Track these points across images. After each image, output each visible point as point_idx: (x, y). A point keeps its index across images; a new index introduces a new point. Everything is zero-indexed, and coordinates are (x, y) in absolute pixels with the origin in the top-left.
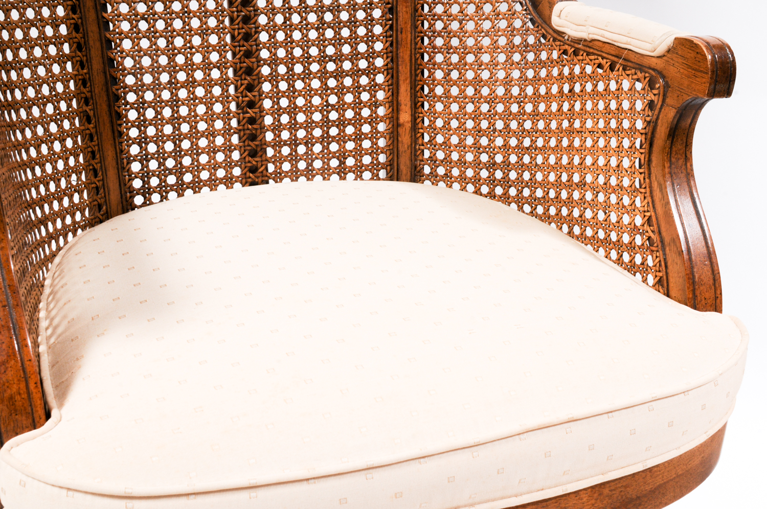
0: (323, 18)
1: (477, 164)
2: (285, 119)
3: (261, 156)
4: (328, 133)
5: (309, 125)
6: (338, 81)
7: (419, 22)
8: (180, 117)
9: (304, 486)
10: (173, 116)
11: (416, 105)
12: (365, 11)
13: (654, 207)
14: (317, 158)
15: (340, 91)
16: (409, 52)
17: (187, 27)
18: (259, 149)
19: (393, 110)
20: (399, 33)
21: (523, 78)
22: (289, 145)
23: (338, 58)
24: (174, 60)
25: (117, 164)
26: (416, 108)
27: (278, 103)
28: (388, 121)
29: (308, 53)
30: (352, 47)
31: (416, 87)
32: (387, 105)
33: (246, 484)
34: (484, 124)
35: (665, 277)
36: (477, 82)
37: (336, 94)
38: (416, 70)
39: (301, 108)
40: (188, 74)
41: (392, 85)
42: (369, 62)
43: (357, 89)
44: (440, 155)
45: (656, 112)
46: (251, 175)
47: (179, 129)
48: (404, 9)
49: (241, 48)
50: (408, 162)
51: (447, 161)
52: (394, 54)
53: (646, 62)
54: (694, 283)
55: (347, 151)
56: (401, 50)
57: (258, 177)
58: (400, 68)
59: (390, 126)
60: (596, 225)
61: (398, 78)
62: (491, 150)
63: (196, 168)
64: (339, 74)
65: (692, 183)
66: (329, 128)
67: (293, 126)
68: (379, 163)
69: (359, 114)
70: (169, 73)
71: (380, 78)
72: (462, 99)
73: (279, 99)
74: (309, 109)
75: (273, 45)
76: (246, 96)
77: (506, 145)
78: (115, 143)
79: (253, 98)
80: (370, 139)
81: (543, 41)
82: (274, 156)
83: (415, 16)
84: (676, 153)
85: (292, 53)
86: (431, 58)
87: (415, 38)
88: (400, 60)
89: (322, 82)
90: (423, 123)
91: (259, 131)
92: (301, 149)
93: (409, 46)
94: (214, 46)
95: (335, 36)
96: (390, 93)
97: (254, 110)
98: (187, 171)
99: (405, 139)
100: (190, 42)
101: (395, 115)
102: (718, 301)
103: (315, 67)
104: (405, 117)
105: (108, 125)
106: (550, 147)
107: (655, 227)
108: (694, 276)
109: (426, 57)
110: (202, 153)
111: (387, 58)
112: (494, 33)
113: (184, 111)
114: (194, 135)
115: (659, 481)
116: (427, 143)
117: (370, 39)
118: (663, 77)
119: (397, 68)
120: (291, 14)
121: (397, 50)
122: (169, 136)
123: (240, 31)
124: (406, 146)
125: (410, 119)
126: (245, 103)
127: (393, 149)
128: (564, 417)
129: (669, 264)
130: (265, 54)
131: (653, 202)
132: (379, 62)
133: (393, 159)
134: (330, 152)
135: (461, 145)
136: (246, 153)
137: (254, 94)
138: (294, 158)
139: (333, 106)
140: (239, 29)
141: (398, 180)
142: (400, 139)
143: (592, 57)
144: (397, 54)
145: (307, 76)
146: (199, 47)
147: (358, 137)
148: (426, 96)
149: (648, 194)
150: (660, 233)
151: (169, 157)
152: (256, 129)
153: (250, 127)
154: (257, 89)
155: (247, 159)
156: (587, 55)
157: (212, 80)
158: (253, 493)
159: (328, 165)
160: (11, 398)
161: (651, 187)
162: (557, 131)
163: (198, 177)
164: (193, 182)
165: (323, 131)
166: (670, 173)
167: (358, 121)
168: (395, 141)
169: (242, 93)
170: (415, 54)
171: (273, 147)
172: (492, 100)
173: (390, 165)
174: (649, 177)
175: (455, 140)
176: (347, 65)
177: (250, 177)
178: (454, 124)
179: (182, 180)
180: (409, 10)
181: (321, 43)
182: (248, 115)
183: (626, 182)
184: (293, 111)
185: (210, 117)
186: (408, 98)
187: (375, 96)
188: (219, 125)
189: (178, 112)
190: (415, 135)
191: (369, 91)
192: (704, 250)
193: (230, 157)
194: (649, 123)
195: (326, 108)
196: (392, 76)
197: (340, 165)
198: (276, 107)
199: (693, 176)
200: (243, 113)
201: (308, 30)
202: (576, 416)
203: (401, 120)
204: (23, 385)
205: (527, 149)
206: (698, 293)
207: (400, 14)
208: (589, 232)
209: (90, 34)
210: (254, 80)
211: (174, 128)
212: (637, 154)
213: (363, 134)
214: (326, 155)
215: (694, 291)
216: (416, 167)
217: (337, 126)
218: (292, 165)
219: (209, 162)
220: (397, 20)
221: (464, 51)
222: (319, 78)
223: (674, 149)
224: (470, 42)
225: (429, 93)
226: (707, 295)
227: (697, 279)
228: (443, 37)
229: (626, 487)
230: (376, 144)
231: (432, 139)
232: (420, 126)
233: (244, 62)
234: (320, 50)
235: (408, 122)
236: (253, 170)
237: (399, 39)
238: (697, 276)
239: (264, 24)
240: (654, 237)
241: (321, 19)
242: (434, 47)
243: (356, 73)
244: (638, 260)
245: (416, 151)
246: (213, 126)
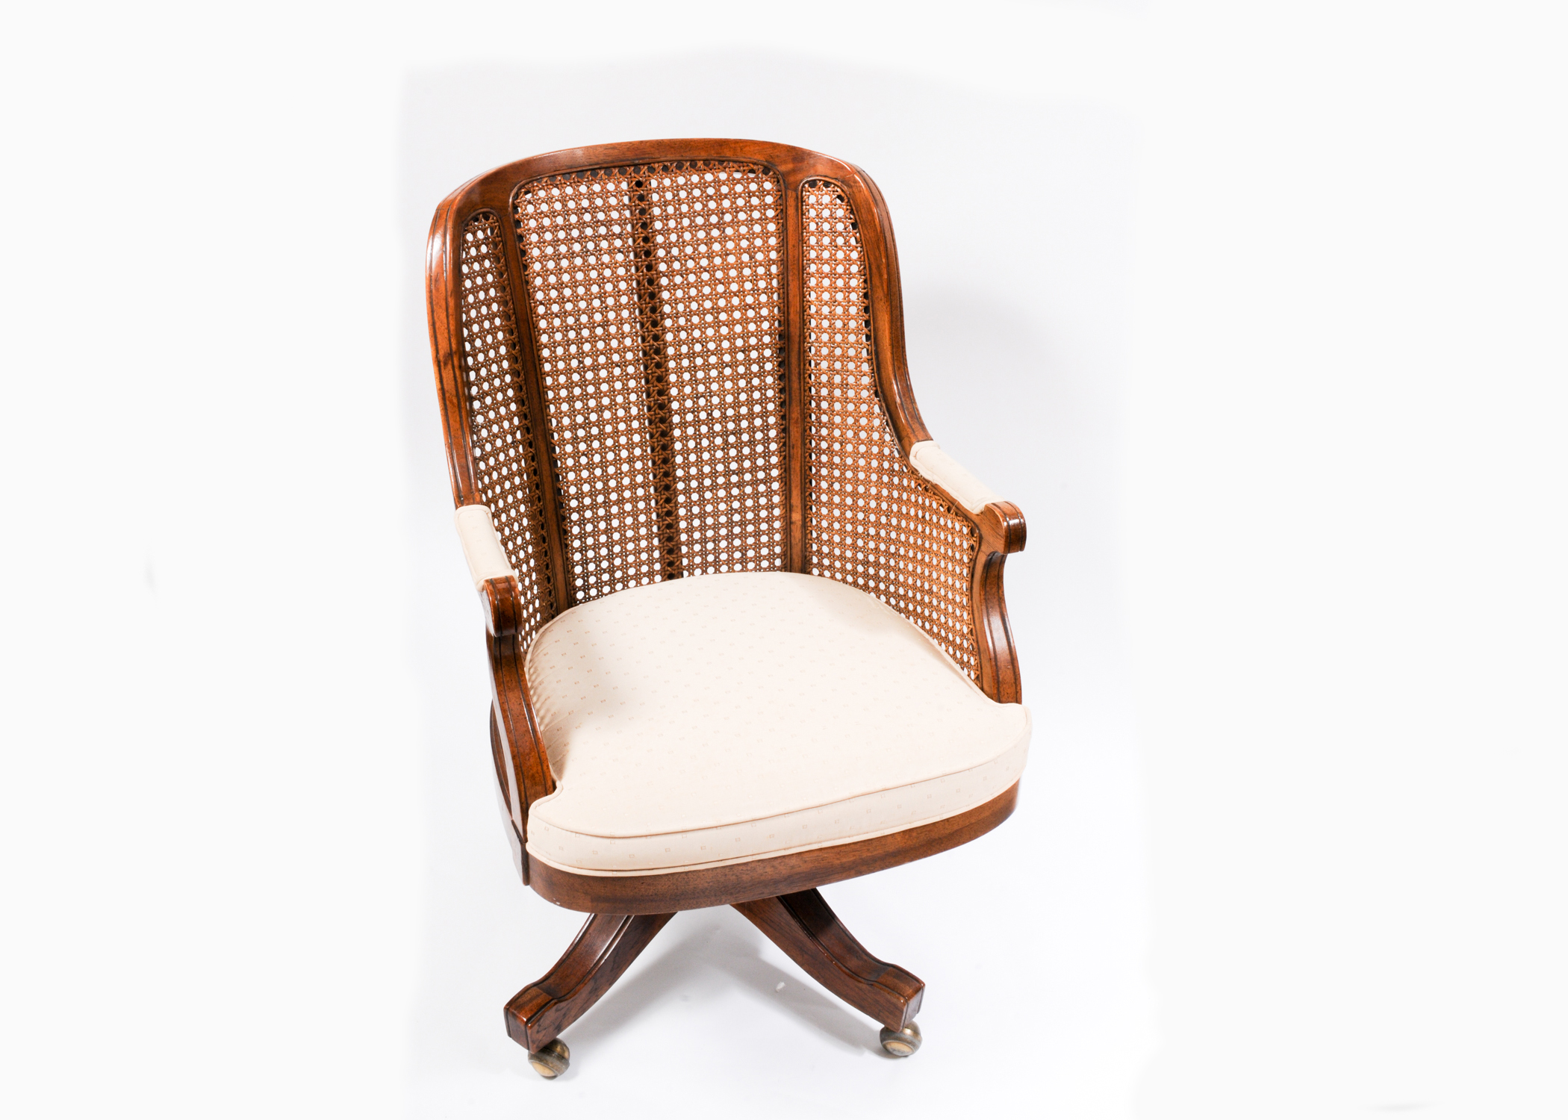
0: (727, 440)
1: (854, 560)
2: (696, 523)
3: (677, 553)
4: (732, 532)
5: (716, 527)
6: (740, 490)
7: (808, 441)
8: (613, 528)
9: (714, 831)
10: (607, 528)
11: (805, 507)
12: (762, 432)
13: (974, 623)
14: (722, 552)
15: (742, 498)
16: (799, 464)
17: (618, 458)
18: (675, 548)
19: (786, 511)
20: (791, 448)
21: (890, 497)
22: (700, 543)
23: (740, 472)
24: (607, 485)
25: (564, 569)
26: (805, 509)
27: (691, 511)
28: (782, 520)
29: (715, 469)
30: (752, 462)
31: (805, 492)
32: (781, 507)
33: (680, 830)
34: (860, 529)
35: (980, 676)
36: (855, 495)
37: (739, 500)
38: (805, 479)
39: (710, 513)
40: (619, 495)
41: (785, 490)
42: (766, 473)
43: (756, 495)
44: (825, 549)
45: (975, 554)
46: (669, 568)
47: (612, 538)
48: (795, 429)
49: (661, 470)
50: (799, 553)
51: (831, 555)
52: (787, 466)
53: (969, 515)
54: (998, 682)
55: (748, 545)
56: (793, 463)
57: (674, 570)
58: (792, 477)
59: (784, 524)
60: (940, 625)
61: (790, 485)
62: (864, 550)
63: (625, 567)
64: (740, 485)
65: (1003, 605)
66: (732, 528)
67: (703, 528)
68: (775, 554)
69: (758, 515)
70: (604, 495)
71: (775, 486)
72: (842, 506)
73: (691, 508)
74: (716, 514)
75: (686, 465)
76: (665, 507)
77: (877, 549)
78: (562, 553)
79: (670, 509)
80: (767, 534)
81: (905, 470)
82: (688, 552)
83: (804, 435)
84: (990, 584)
85: (702, 471)
86: (818, 471)
87: (804, 453)
88: (792, 470)
89: (727, 492)
90: (812, 522)
91: (675, 534)
92: (710, 546)
93: (799, 459)
94: (639, 471)
95: (737, 454)
96: (784, 497)
97: (671, 518)
98: (617, 570)
99: (797, 534)
100: (620, 469)
101: (788, 514)
102: (1018, 694)
103: (721, 480)
104: (796, 517)
105: (557, 540)
106: (909, 557)
107: (974, 637)
108: (998, 677)
109: (814, 470)
110: (630, 554)
111: (781, 469)
112: (867, 455)
113: (615, 523)
114: (624, 541)
115: (956, 827)
116: (814, 539)
117: (766, 455)
118: (979, 530)
119: (790, 476)
120: (701, 440)
121: (790, 461)
122: (603, 544)
123: (660, 457)
124: (797, 540)
125: (800, 518)
126: (664, 513)
127: (787, 542)
128: (879, 787)
129: (983, 666)
130: (680, 473)
131: (974, 618)
132: (775, 473)
133: (786, 550)
134: (734, 547)
135: (842, 544)
136: (665, 552)
137: (671, 505)
138: (704, 553)
139: (736, 510)
140: (659, 455)
141: (791, 571)
142: (792, 534)
143: (937, 497)
144: (789, 466)
145: (714, 487)
146: (627, 472)
147: (757, 534)
148: (814, 501)
149: (970, 612)
150: (977, 642)
151: (603, 560)
152: (673, 533)
153: (668, 531)
154: (674, 501)
155: (666, 556)
156: (934, 494)
157: (638, 497)
158: (684, 835)
159: (732, 557)
160: (533, 776)
161: (972, 607)
162: (914, 546)
163: (627, 573)
164: (623, 577)
165: (728, 530)
166: (985, 599)
167: (757, 521)
168: (789, 536)
169: (661, 505)
170: (805, 466)
171: (687, 545)
172: (866, 510)
173: (784, 555)
174: (972, 600)
175: (837, 539)
176: (748, 477)
177: (668, 570)
178: (837, 526)
179: (614, 577)
180: (800, 430)
181: (726, 461)
182: (666, 522)
183: (958, 599)
184: (703, 516)
185: (636, 527)
186: (799, 501)
187: (771, 500)
188: (643, 531)
189: (611, 524)
190: (805, 531)
191: (766, 496)
192: (1009, 658)
193: (652, 556)
194: (971, 560)
195: (730, 512)
196: (786, 484)
197: (742, 557)
198: (689, 514)
199: (1004, 600)
200: (663, 521)
201: (715, 451)
202: (888, 786)
203: (793, 519)
204: (540, 768)
205: (893, 554)
206: (1001, 689)
207: (792, 433)
208: (935, 629)
209: (544, 472)
210: (671, 494)
211: (608, 537)
212: (964, 581)
213: (761, 531)
214: (730, 549)
215: (998, 689)
216: (806, 557)
217: (740, 526)
218: (703, 558)
219: (636, 561)
220: (789, 438)
221: (844, 468)
222: (725, 489)
223: (988, 581)
224: (849, 461)
225: (816, 499)
226: (1009, 691)
227: (1001, 679)
228: (827, 454)
229: (930, 831)
230: (773, 539)
231: (819, 536)
232: (809, 524)
233: (663, 481)
234: (725, 466)
235: (799, 520)
236: (671, 564)
237: (792, 453)
238: (1001, 677)
239: (679, 449)
240: (975, 645)
241: (726, 442)
242: (820, 462)
243: (755, 483)
244: (965, 659)
245: (806, 544)
246: (638, 533)
